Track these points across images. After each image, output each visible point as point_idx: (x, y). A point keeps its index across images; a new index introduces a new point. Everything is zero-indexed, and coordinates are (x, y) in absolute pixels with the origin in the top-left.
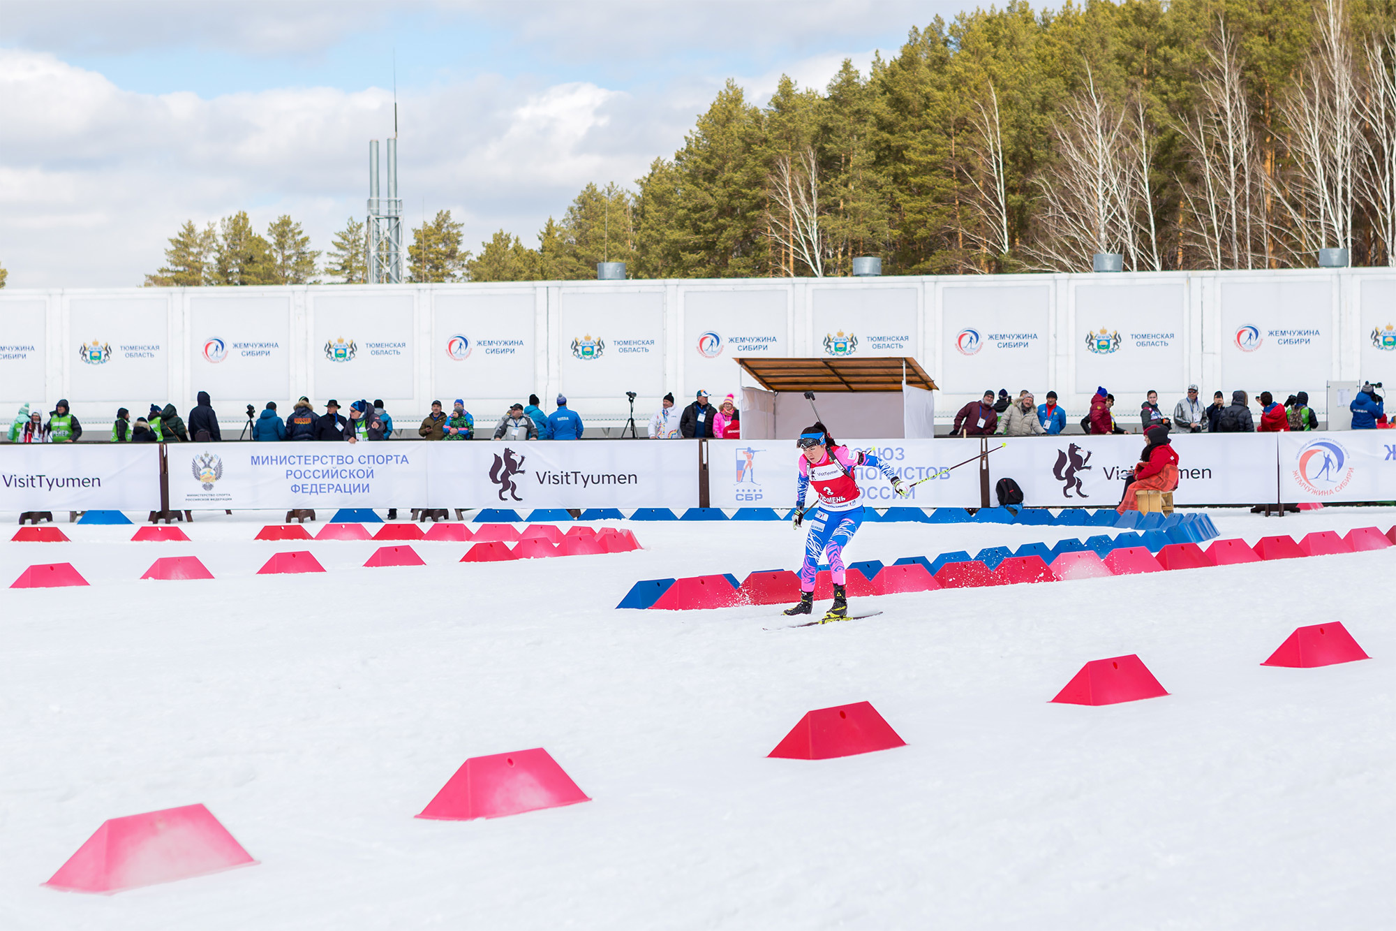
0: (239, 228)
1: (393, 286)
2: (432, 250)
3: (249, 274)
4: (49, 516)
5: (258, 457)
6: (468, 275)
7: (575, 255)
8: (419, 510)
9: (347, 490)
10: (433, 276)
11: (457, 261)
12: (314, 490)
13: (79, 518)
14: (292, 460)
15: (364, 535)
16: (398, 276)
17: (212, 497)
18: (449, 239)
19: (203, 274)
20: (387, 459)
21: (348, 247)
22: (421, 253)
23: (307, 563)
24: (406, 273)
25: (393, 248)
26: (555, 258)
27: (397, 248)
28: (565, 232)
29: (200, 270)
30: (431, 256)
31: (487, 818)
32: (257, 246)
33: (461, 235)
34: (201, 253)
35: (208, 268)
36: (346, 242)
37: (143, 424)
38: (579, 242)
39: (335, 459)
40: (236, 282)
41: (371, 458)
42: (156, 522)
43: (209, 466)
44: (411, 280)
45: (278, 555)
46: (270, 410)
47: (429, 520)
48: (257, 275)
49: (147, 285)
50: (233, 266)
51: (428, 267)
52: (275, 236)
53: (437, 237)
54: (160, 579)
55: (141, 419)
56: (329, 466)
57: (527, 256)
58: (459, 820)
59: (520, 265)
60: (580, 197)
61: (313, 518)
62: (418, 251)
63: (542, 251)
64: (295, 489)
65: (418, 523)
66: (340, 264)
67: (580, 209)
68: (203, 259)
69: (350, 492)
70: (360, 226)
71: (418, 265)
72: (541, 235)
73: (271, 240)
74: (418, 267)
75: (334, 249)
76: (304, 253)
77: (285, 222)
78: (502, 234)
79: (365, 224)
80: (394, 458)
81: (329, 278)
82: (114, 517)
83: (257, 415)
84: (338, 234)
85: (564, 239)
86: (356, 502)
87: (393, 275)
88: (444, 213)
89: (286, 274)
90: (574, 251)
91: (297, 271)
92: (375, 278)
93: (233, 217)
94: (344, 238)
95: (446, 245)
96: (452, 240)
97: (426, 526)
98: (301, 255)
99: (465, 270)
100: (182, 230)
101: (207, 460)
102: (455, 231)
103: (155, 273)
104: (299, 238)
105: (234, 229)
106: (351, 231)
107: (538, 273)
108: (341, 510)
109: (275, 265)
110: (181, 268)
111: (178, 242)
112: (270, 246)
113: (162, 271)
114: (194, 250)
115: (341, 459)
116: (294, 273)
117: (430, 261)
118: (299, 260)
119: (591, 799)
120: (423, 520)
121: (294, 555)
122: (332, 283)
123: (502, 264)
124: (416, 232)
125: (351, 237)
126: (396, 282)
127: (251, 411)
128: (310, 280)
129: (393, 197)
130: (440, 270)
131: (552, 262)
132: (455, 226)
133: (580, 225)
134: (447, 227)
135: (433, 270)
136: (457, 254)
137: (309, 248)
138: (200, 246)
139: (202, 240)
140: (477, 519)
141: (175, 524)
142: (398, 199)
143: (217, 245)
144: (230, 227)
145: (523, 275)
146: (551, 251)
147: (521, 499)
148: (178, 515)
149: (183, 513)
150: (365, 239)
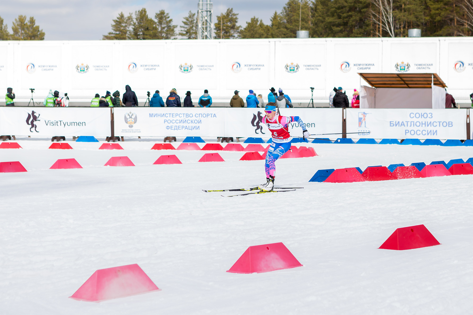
0: (143, 15)
1: (208, 40)
2: (225, 25)
3: (146, 35)
4: (64, 138)
5: (152, 114)
6: (240, 36)
7: (286, 28)
8: (221, 137)
9: (190, 128)
10: (225, 36)
11: (235, 30)
12: (176, 128)
13: (77, 139)
14: (167, 115)
15: (198, 148)
16: (210, 36)
17: (133, 131)
18: (232, 20)
19: (127, 35)
20: (207, 115)
21: (189, 24)
22: (220, 27)
23: (173, 160)
24: (214, 35)
25: (208, 24)
26: (277, 29)
27: (210, 24)
28: (282, 18)
29: (126, 33)
30: (224, 28)
31: (258, 273)
32: (150, 23)
33: (237, 19)
34: (126, 26)
35: (130, 32)
36: (188, 22)
37: (103, 99)
38: (288, 22)
39: (185, 115)
40: (141, 38)
41: (200, 115)
42: (109, 141)
43: (131, 118)
44: (215, 38)
45: (162, 156)
46: (157, 94)
47: (225, 142)
48: (150, 35)
49: (104, 39)
50: (140, 32)
51: (223, 32)
52: (158, 19)
53: (227, 19)
54: (112, 166)
55: (103, 97)
56: (182, 118)
57: (266, 28)
58: (246, 273)
59: (262, 32)
60: (288, 3)
61: (175, 140)
62: (219, 26)
63: (272, 26)
64: (168, 128)
65: (220, 143)
66: (185, 31)
67: (288, 8)
68: (127, 29)
69: (191, 129)
70: (194, 15)
71: (219, 31)
72: (272, 19)
73: (156, 20)
74: (219, 32)
75: (183, 25)
76: (170, 26)
77: (162, 13)
78: (254, 18)
79: (196, 14)
80: (210, 115)
81: (180, 37)
82: (91, 139)
83: (151, 96)
84: (184, 18)
85: (281, 21)
86: (193, 134)
87: (208, 36)
88: (230, 9)
89: (163, 35)
90: (286, 26)
91: (167, 34)
92: (201, 37)
93: (140, 11)
94: (187, 20)
95: (231, 23)
96: (234, 21)
97: (224, 145)
98: (169, 27)
99: (239, 34)
100: (118, 16)
101: (130, 115)
102: (235, 17)
103: (107, 34)
104: (168, 20)
105: (140, 16)
106: (190, 17)
107: (270, 35)
108: (187, 137)
109: (158, 32)
110: (118, 33)
111: (117, 21)
112: (156, 23)
113: (110, 33)
114: (124, 25)
115: (187, 115)
116: (166, 34)
117: (223, 30)
118: (168, 29)
119: (302, 265)
120: (222, 142)
121: (169, 156)
122: (182, 39)
123: (255, 31)
124: (218, 18)
125: (190, 20)
126: (209, 39)
127: (149, 94)
128: (173, 37)
129: (209, 2)
130: (228, 34)
131: (276, 31)
132: (235, 15)
133: (288, 15)
134: (231, 15)
135: (225, 34)
136: (236, 27)
137: (173, 24)
138: (126, 23)
139: (127, 20)
140: (246, 141)
141: (117, 142)
142: (211, 3)
143: (133, 23)
144: (139, 15)
145: (264, 36)
146: (276, 26)
147: (264, 133)
148: (118, 139)
149: (120, 137)
150: (196, 20)
